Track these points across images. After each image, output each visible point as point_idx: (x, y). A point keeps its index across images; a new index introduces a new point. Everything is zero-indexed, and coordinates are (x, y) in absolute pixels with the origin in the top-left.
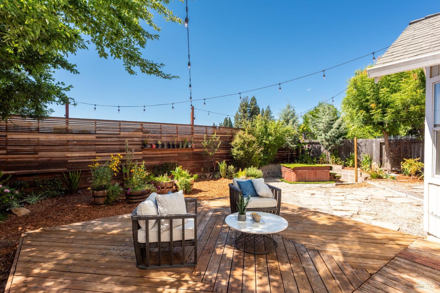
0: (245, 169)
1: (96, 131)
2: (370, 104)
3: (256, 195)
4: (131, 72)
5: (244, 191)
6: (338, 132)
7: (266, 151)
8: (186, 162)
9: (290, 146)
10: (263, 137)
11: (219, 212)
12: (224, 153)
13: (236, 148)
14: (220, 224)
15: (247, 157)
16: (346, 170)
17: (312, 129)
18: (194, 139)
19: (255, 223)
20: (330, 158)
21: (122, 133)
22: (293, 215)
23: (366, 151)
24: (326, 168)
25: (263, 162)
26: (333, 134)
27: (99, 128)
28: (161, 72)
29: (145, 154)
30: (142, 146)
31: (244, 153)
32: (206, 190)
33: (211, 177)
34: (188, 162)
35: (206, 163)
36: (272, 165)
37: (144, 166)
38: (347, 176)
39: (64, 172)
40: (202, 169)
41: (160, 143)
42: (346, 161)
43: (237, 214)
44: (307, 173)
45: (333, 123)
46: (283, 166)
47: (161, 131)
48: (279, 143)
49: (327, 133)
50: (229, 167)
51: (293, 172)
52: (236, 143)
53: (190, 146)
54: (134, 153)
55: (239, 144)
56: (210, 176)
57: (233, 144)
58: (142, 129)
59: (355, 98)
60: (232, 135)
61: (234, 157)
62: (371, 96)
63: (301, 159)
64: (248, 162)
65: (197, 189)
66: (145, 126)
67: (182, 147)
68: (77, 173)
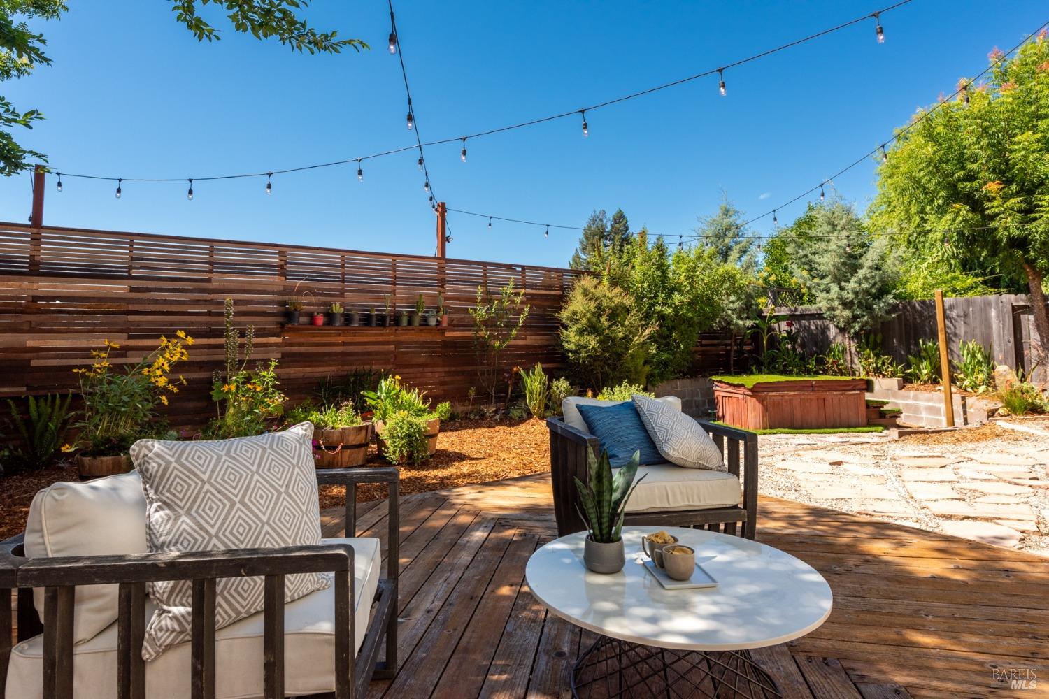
0: (604, 391)
1: (130, 268)
2: (981, 186)
3: (657, 459)
4: (198, 28)
5: (608, 442)
6: (877, 279)
7: (665, 338)
8: (421, 369)
9: (737, 325)
10: (656, 297)
11: (512, 527)
12: (540, 343)
13: (574, 329)
14: (513, 580)
15: (607, 355)
16: (912, 393)
17: (799, 276)
18: (446, 299)
19: (669, 585)
20: (856, 360)
21: (216, 277)
22: (798, 539)
23: (970, 335)
24: (853, 385)
25: (657, 371)
26: (865, 286)
27: (142, 259)
28: (303, 25)
29: (291, 345)
30: (280, 319)
31: (600, 342)
32: (478, 455)
33: (497, 417)
34: (429, 369)
35: (482, 374)
36: (685, 381)
37: (273, 374)
38: (916, 409)
39: (12, 398)
40: (472, 392)
41: (337, 308)
42: (909, 366)
43: (579, 540)
44: (796, 402)
45: (861, 255)
46: (720, 382)
47: (343, 274)
48: (704, 314)
49: (848, 281)
50: (555, 383)
51: (754, 400)
52: (575, 313)
53: (433, 322)
54: (254, 340)
55: (585, 315)
56: (496, 412)
57: (565, 315)
58: (281, 267)
59: (935, 166)
60: (563, 291)
61: (570, 355)
62: (984, 161)
63: (769, 363)
64: (614, 370)
65: (451, 450)
66: (292, 256)
67: (410, 323)
68: (58, 401)
